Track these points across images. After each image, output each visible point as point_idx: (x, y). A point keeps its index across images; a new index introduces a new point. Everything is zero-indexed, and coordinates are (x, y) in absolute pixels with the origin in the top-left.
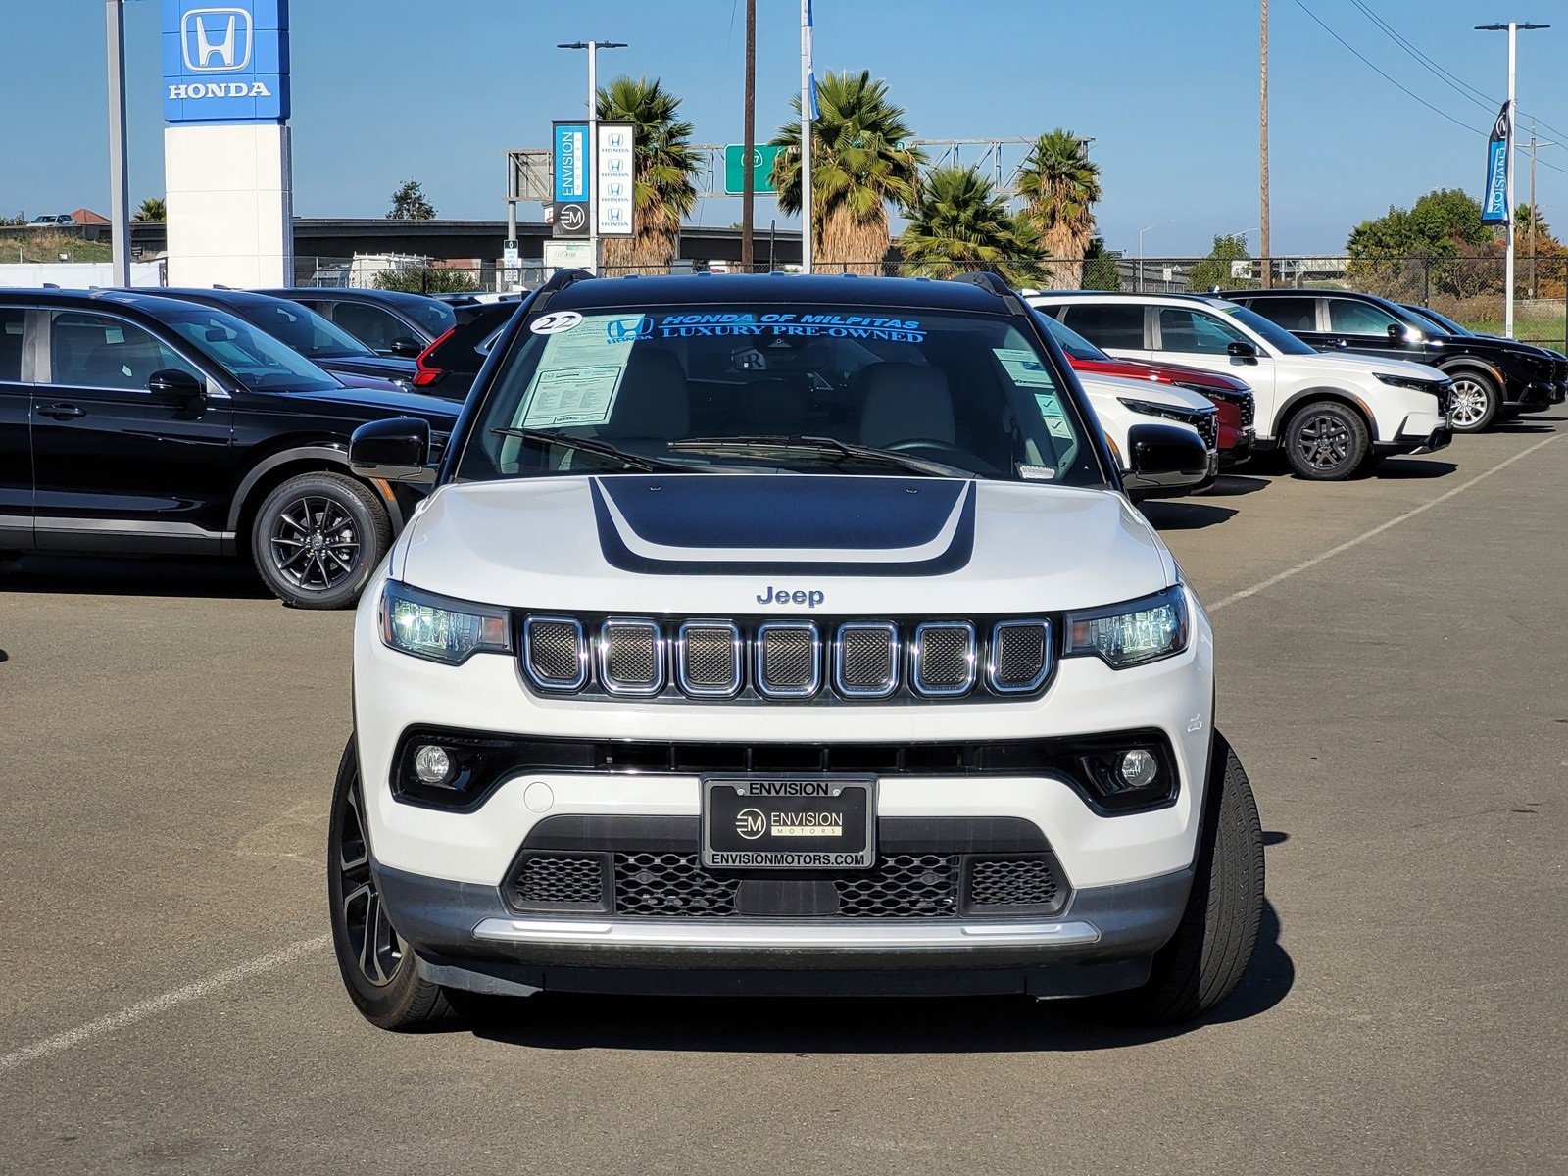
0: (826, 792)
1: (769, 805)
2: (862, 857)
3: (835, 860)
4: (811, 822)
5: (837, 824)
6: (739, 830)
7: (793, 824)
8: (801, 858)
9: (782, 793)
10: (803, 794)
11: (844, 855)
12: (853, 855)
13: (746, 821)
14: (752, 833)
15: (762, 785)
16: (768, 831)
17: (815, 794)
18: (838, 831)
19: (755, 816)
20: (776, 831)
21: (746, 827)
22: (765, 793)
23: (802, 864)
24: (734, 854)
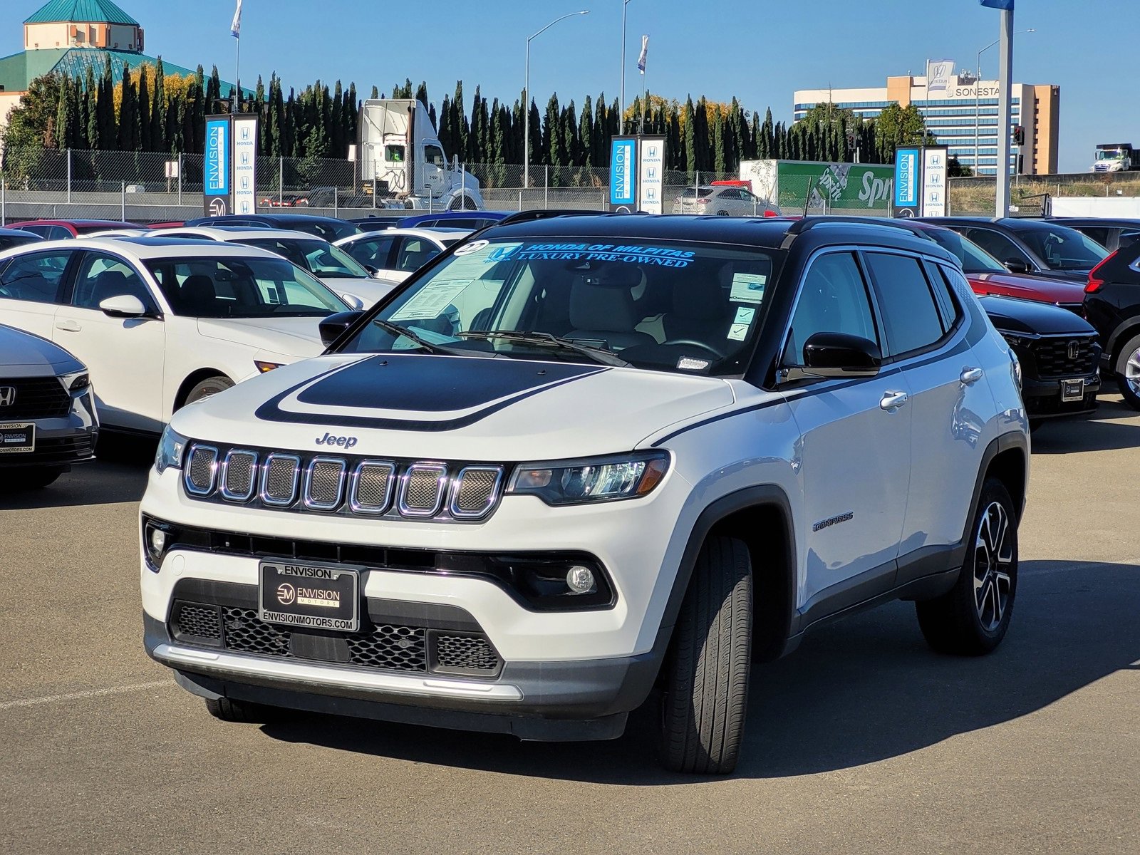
0: (330, 576)
1: (297, 582)
2: (351, 623)
3: (335, 624)
4: (321, 596)
5: (336, 599)
6: (279, 597)
7: (310, 597)
8: (315, 620)
9: (304, 575)
10: (316, 576)
11: (340, 621)
12: (346, 621)
13: (283, 592)
14: (286, 600)
15: (292, 568)
16: (296, 600)
17: (323, 577)
18: (337, 604)
19: (289, 589)
20: (300, 601)
21: (283, 596)
22: (294, 574)
23: (315, 625)
24: (276, 613)
